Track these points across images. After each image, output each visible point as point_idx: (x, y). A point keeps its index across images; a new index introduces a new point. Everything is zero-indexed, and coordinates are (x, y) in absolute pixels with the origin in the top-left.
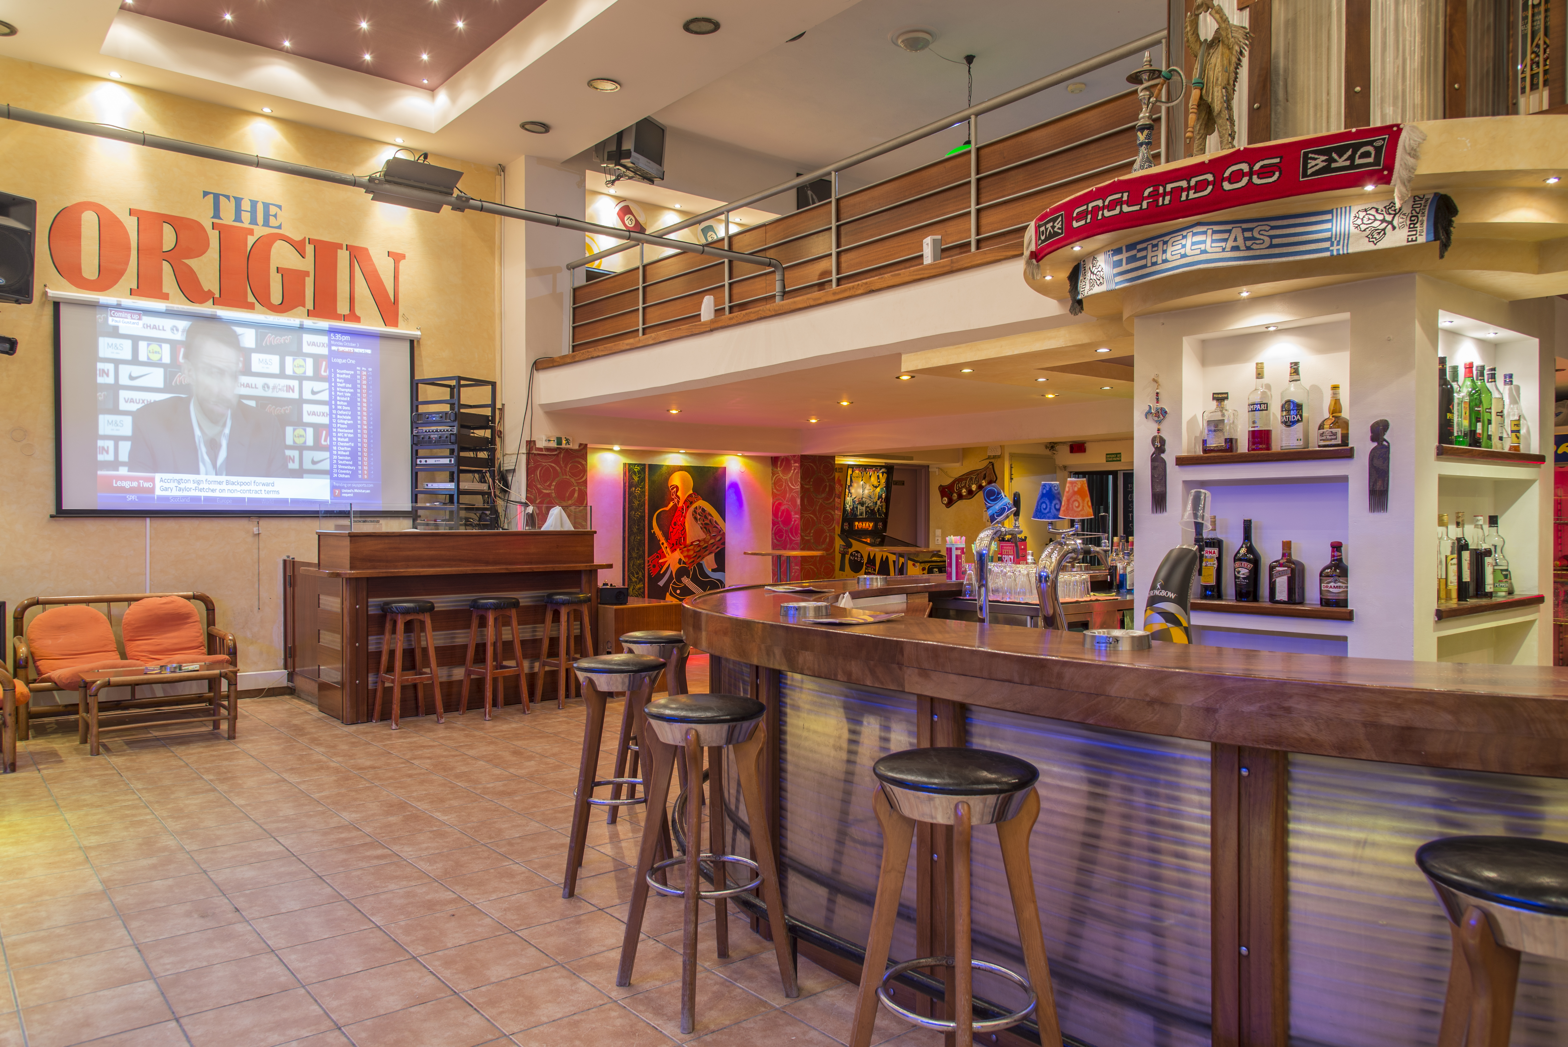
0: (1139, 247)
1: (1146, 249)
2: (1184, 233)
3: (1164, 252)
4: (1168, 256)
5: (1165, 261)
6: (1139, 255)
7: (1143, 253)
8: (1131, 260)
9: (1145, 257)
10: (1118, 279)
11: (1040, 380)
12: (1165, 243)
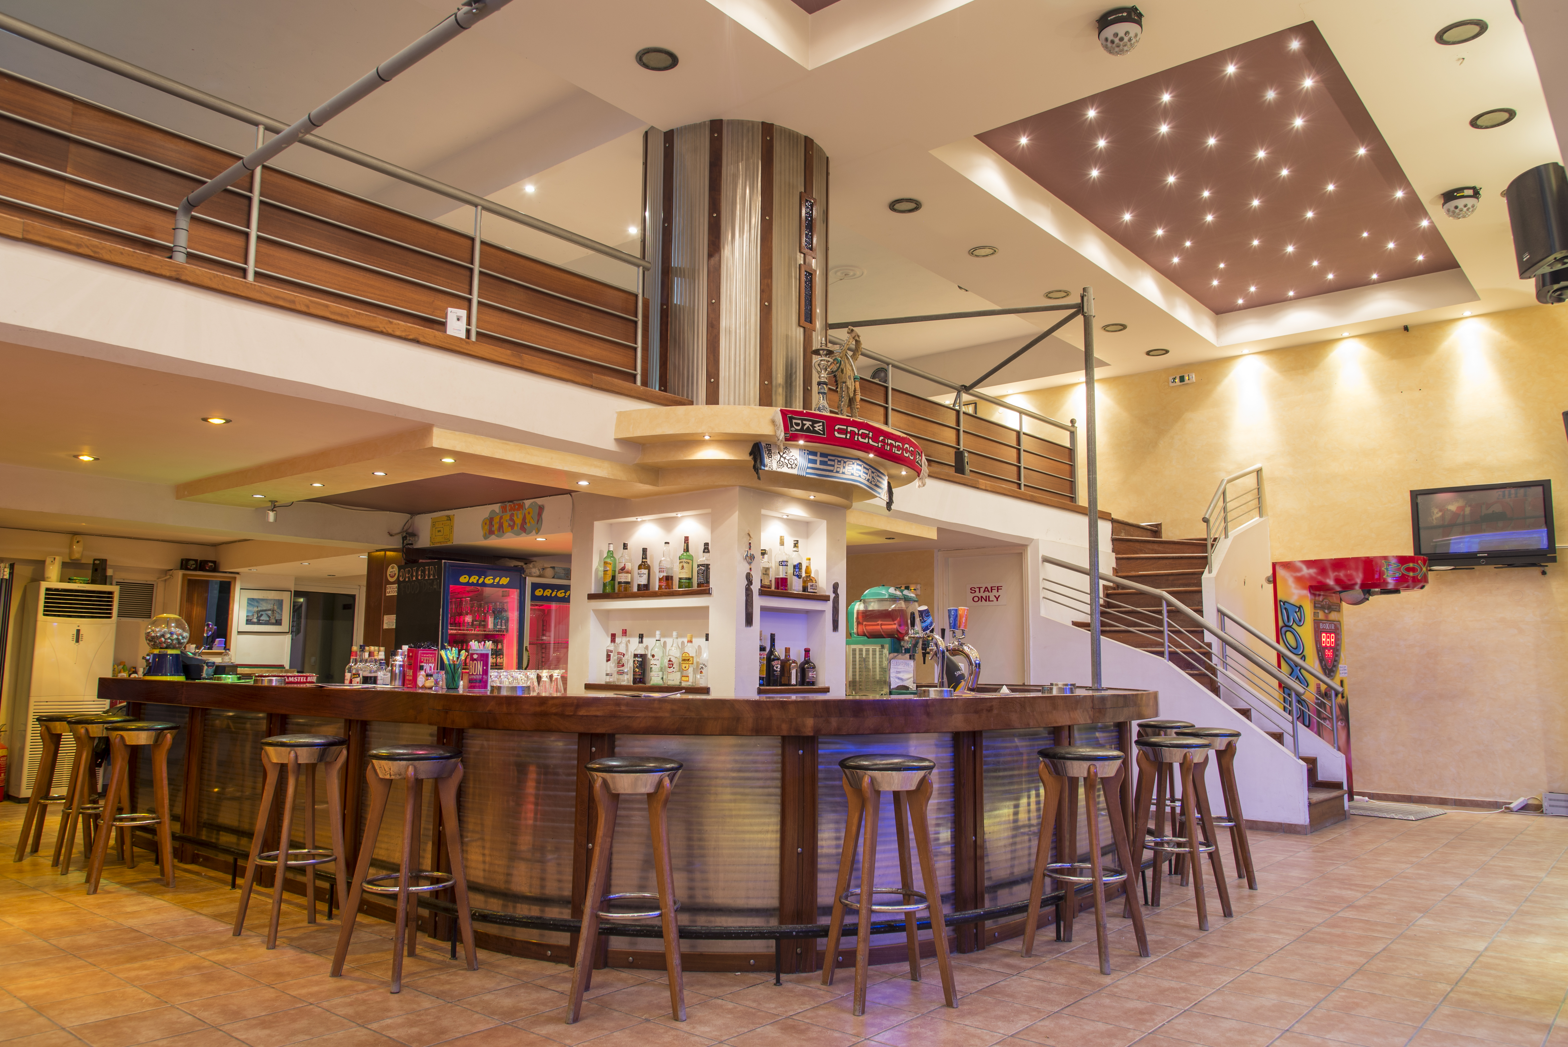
0: (829, 457)
1: (834, 461)
2: (854, 461)
3: (844, 467)
4: (846, 470)
5: (843, 473)
6: (829, 463)
7: (832, 463)
8: (822, 463)
9: (833, 466)
10: (809, 471)
11: (382, 474)
12: (845, 462)
